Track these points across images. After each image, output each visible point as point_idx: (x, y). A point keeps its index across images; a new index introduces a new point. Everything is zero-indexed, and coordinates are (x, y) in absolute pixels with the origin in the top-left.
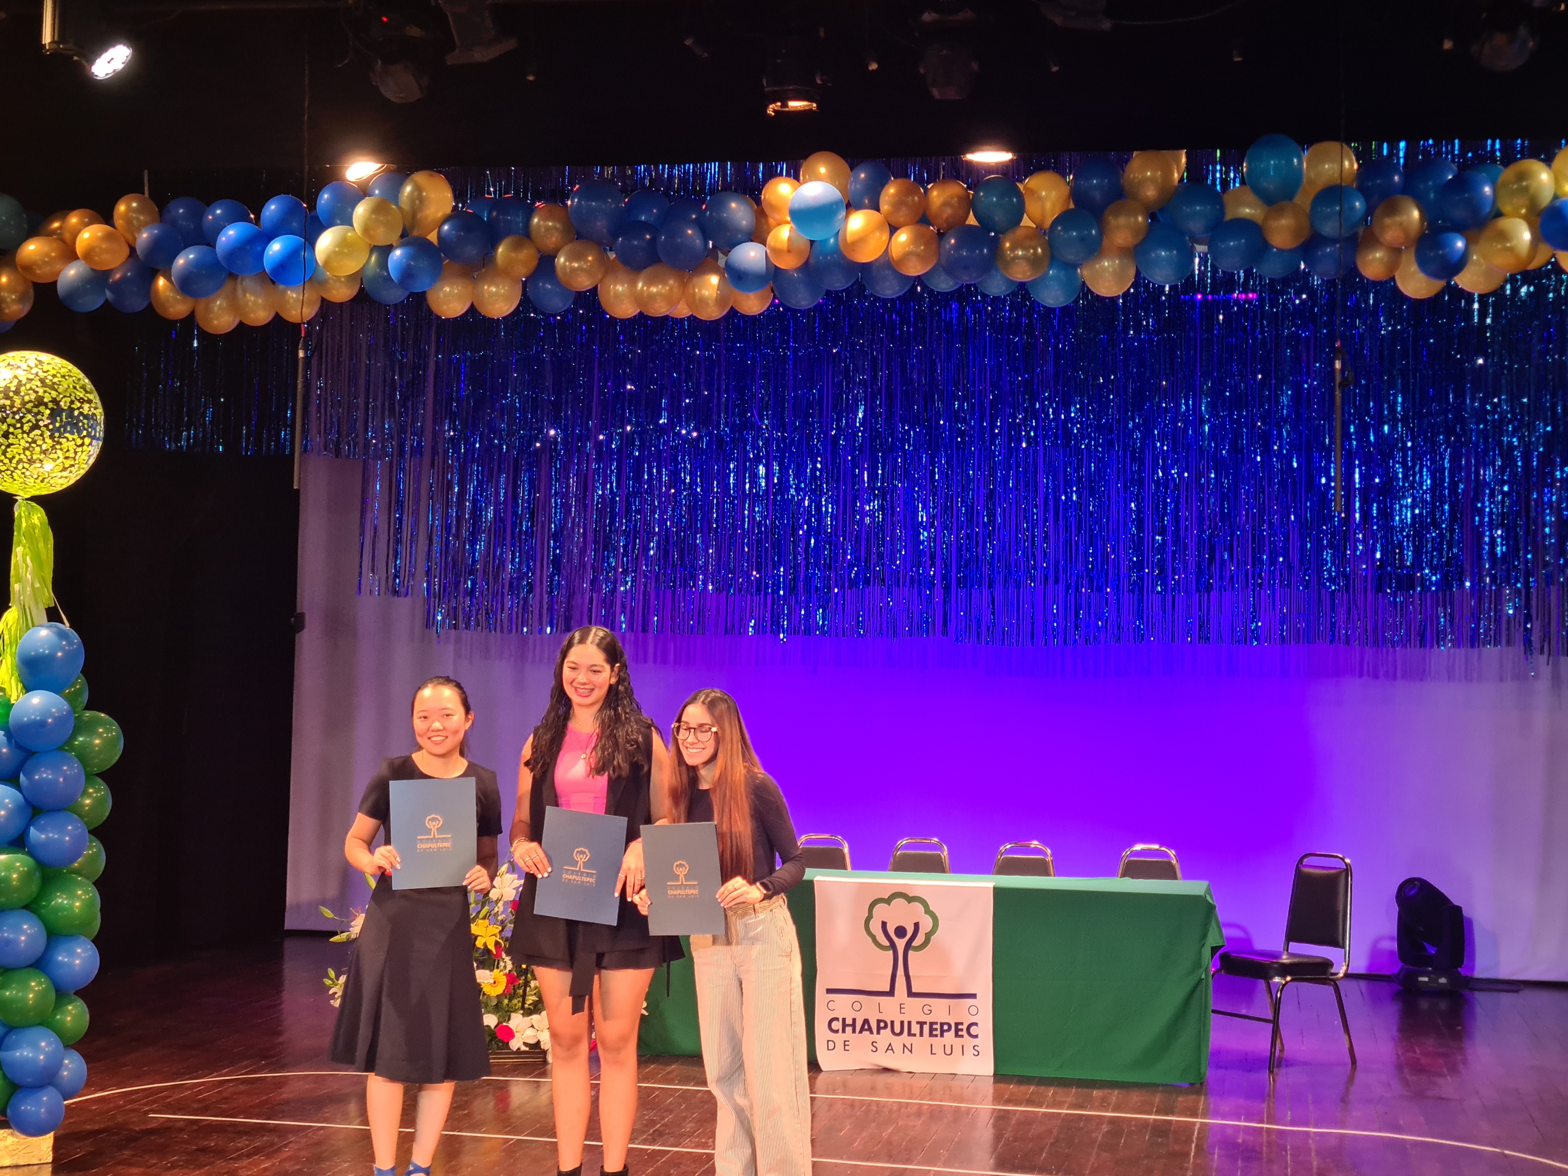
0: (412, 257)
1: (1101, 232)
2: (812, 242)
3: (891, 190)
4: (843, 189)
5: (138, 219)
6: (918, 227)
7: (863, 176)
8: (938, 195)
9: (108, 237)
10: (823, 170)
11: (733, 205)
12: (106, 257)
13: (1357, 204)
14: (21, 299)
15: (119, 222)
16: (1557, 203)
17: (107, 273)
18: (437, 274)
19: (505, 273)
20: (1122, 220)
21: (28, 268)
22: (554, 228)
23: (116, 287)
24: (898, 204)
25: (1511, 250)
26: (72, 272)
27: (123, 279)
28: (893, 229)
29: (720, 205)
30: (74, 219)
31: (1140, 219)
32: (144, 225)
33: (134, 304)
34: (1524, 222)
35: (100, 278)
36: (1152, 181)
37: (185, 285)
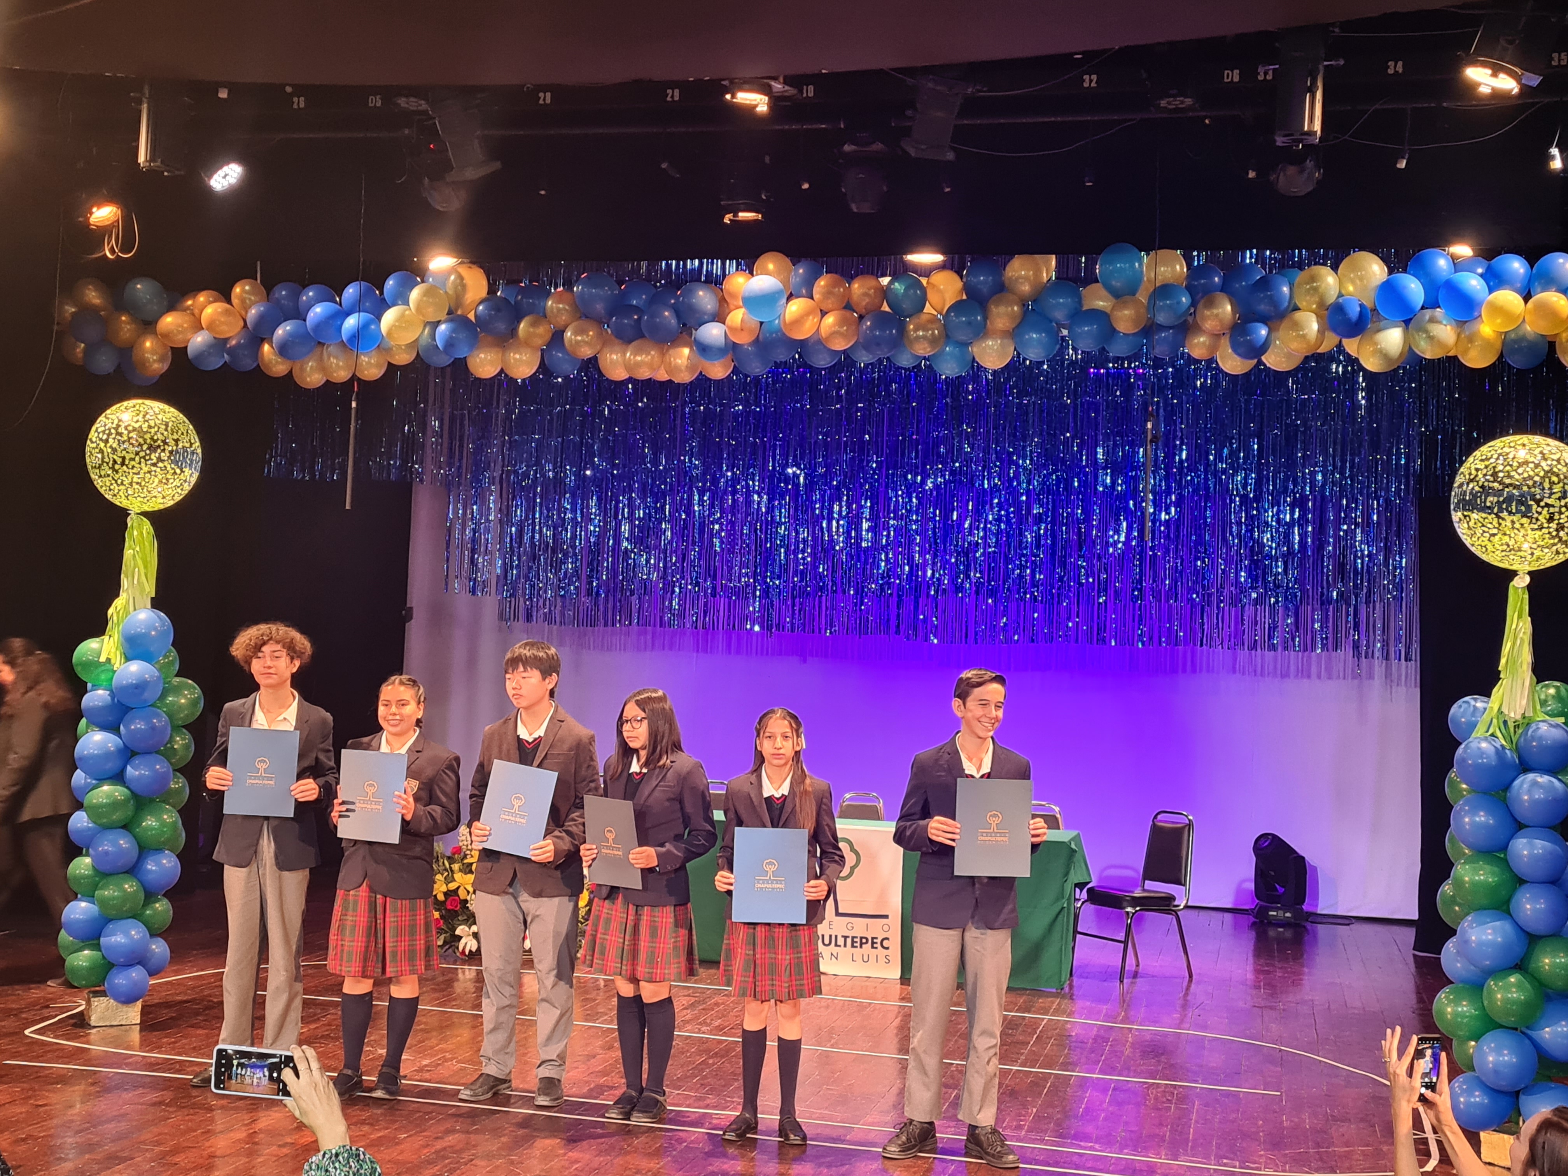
0: (453, 331)
1: (985, 318)
2: (761, 323)
3: (822, 283)
4: (785, 283)
5: (250, 299)
6: (843, 312)
7: (801, 271)
8: (859, 287)
9: (227, 312)
10: (771, 266)
11: (701, 293)
12: (224, 328)
13: (1184, 299)
14: (161, 360)
15: (235, 301)
16: (1341, 300)
17: (226, 340)
18: (474, 342)
19: (527, 344)
20: (1002, 309)
21: (166, 336)
22: (564, 309)
23: (231, 352)
24: (828, 294)
25: (1304, 336)
26: (199, 339)
27: (238, 345)
28: (824, 313)
29: (690, 292)
30: (202, 298)
31: (1016, 308)
32: (253, 303)
33: (247, 364)
34: (1314, 316)
35: (220, 344)
36: (1026, 278)
37: (283, 350)
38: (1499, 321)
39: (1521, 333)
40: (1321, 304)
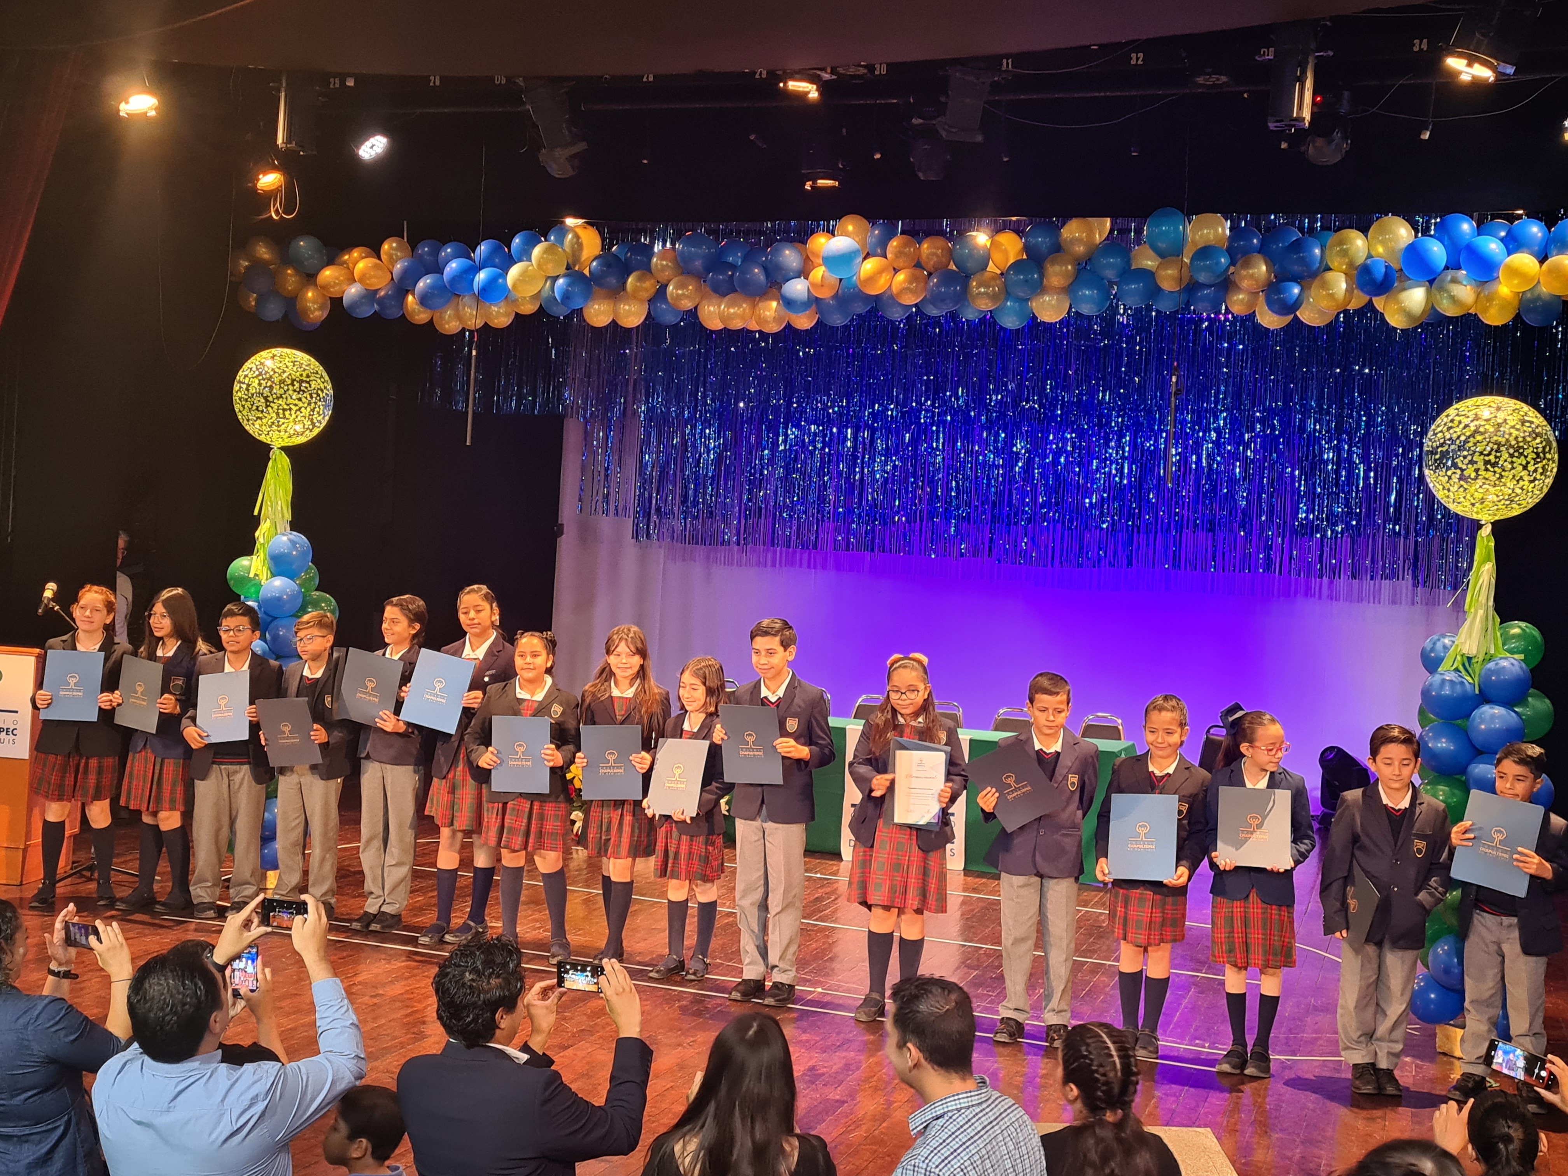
0: (569, 285)
1: (1042, 276)
2: (841, 280)
3: (894, 243)
4: (863, 243)
5: (396, 255)
6: (913, 270)
7: (877, 232)
8: (927, 248)
9: (375, 266)
10: (850, 228)
11: (787, 252)
12: (374, 280)
13: (1223, 260)
14: (321, 308)
15: (384, 257)
16: (1369, 261)
17: (376, 291)
18: (588, 295)
19: (634, 297)
20: (1057, 268)
21: (324, 287)
22: (667, 266)
23: (380, 302)
24: (899, 254)
25: (1333, 295)
26: (353, 290)
27: (386, 296)
28: (896, 271)
29: (777, 251)
30: (355, 254)
31: (1070, 267)
32: (398, 259)
33: (393, 313)
34: (1343, 275)
35: (371, 295)
36: (1079, 240)
37: (424, 300)
38: (1516, 282)
39: (1536, 294)
40: (1351, 265)
